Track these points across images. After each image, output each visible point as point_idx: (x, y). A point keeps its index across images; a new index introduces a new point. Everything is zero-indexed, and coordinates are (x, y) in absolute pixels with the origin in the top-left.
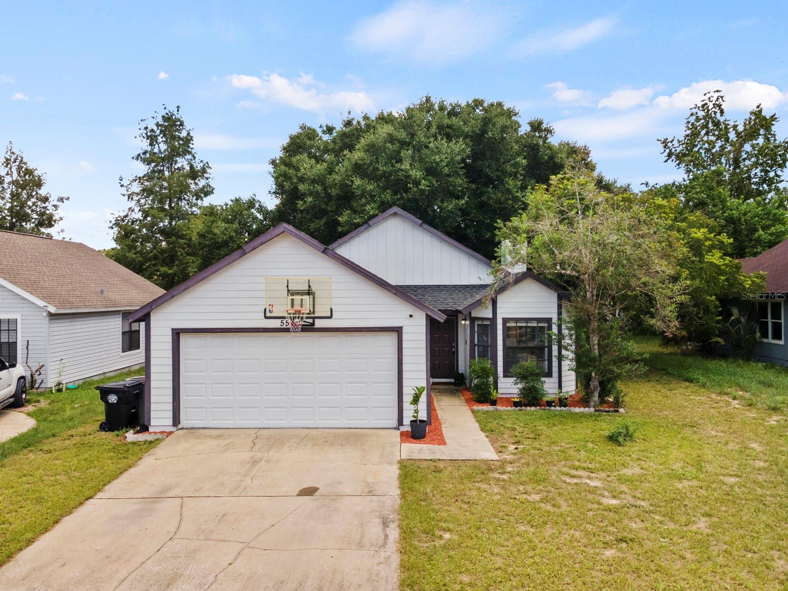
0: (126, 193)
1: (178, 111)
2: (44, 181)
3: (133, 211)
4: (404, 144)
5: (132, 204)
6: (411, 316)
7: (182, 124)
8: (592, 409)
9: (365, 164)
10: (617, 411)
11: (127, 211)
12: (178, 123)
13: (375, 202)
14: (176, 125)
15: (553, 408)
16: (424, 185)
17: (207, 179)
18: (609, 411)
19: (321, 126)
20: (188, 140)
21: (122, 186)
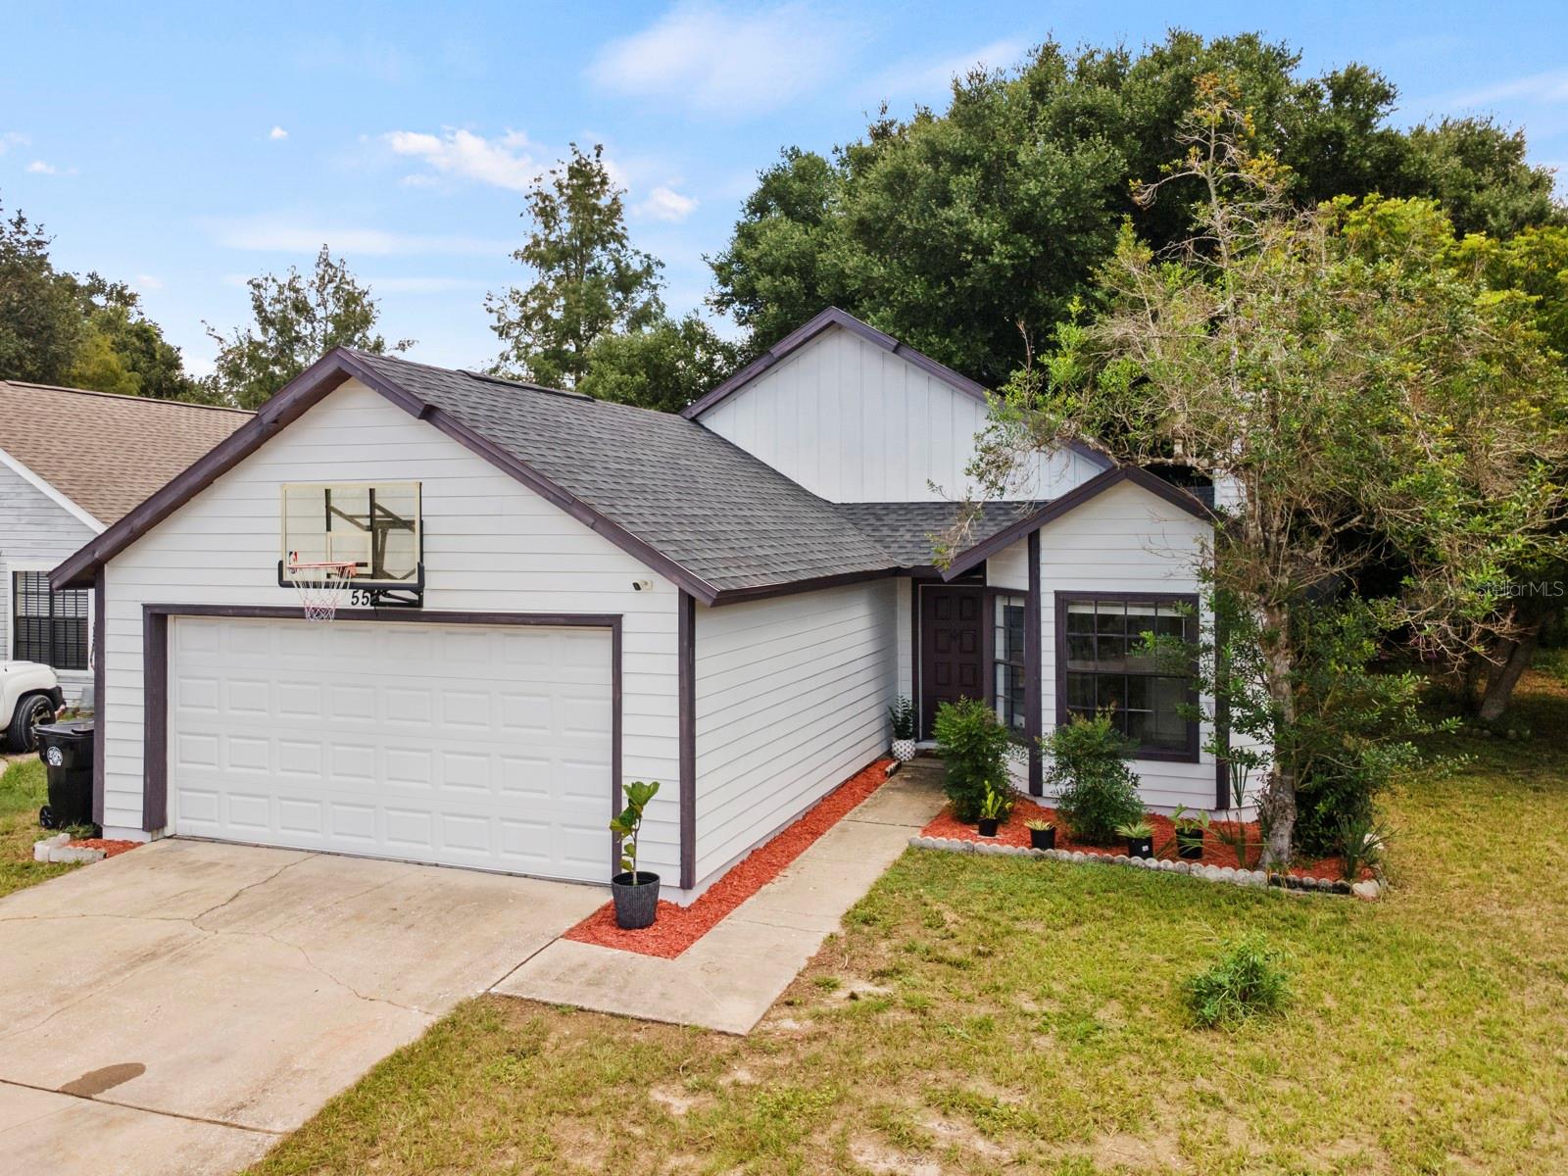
0: (496, 324)
1: (598, 155)
2: (378, 315)
3: (508, 359)
4: (961, 162)
5: (507, 345)
6: (637, 586)
7: (604, 182)
8: (1260, 876)
9: (879, 219)
10: (1345, 890)
11: (497, 360)
12: (597, 180)
13: (890, 304)
14: (593, 184)
15: (1137, 860)
16: (999, 254)
17: (655, 287)
18: (1316, 887)
19: (837, 149)
20: (615, 210)
21: (491, 311)
